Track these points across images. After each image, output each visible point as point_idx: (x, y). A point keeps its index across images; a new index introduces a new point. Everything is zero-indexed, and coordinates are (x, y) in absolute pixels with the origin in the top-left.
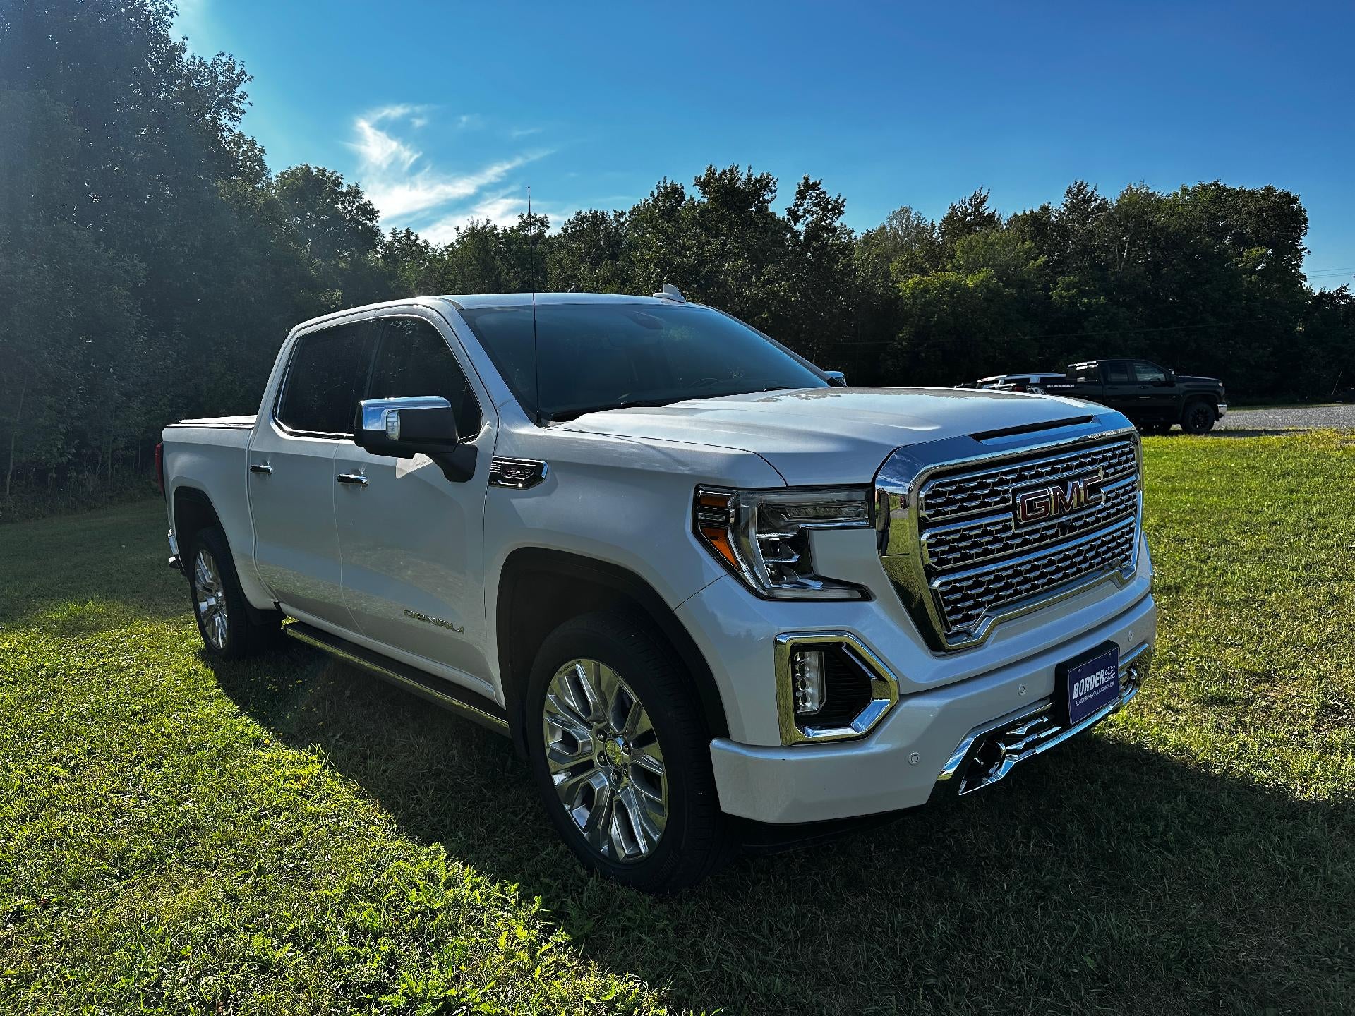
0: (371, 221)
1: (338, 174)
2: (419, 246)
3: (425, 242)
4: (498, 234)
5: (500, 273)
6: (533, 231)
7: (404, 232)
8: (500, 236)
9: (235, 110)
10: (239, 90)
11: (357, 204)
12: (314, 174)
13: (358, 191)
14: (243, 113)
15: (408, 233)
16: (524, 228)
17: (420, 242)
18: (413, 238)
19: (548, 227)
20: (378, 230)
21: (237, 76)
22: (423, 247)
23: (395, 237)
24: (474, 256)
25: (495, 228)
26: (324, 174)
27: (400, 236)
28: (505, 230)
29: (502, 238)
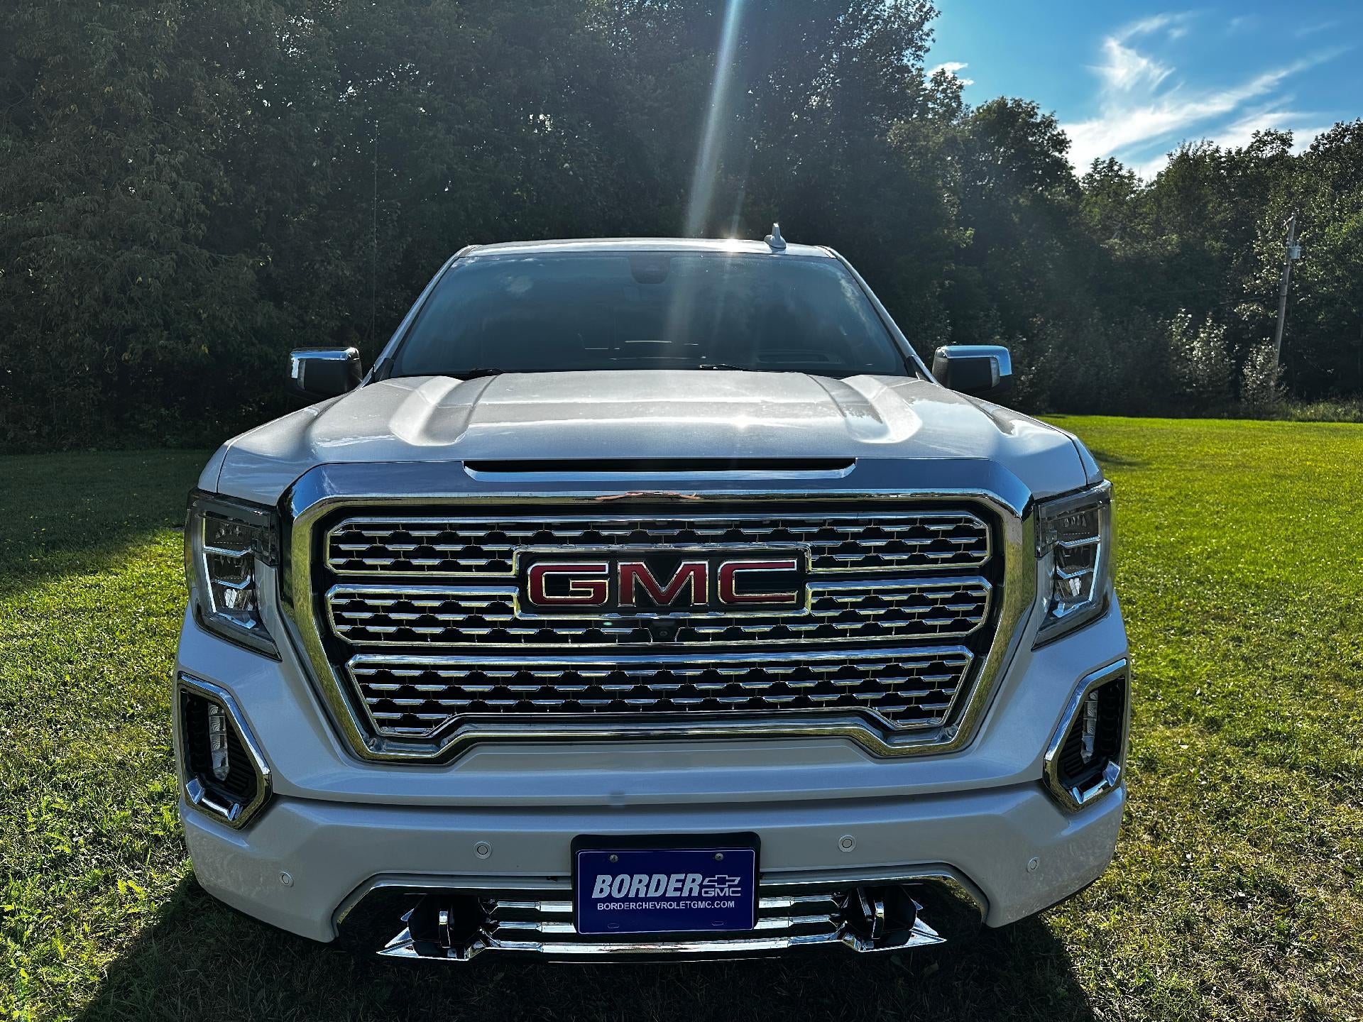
0: (1061, 152)
1: (1034, 104)
2: (1122, 177)
3: (1129, 172)
4: (1221, 157)
5: (1205, 205)
6: (1268, 152)
7: (1107, 162)
8: (1223, 160)
9: (920, 48)
10: (926, 27)
11: (1049, 134)
12: (1009, 105)
13: (1052, 121)
14: (928, 50)
15: (1112, 162)
16: (1258, 149)
17: (1124, 172)
18: (1116, 168)
19: (1291, 145)
20: (1066, 162)
21: (926, 13)
22: (1125, 178)
23: (1095, 168)
24: (1176, 185)
25: (1217, 151)
26: (1019, 106)
27: (1101, 166)
28: (1230, 152)
29: (1225, 162)
